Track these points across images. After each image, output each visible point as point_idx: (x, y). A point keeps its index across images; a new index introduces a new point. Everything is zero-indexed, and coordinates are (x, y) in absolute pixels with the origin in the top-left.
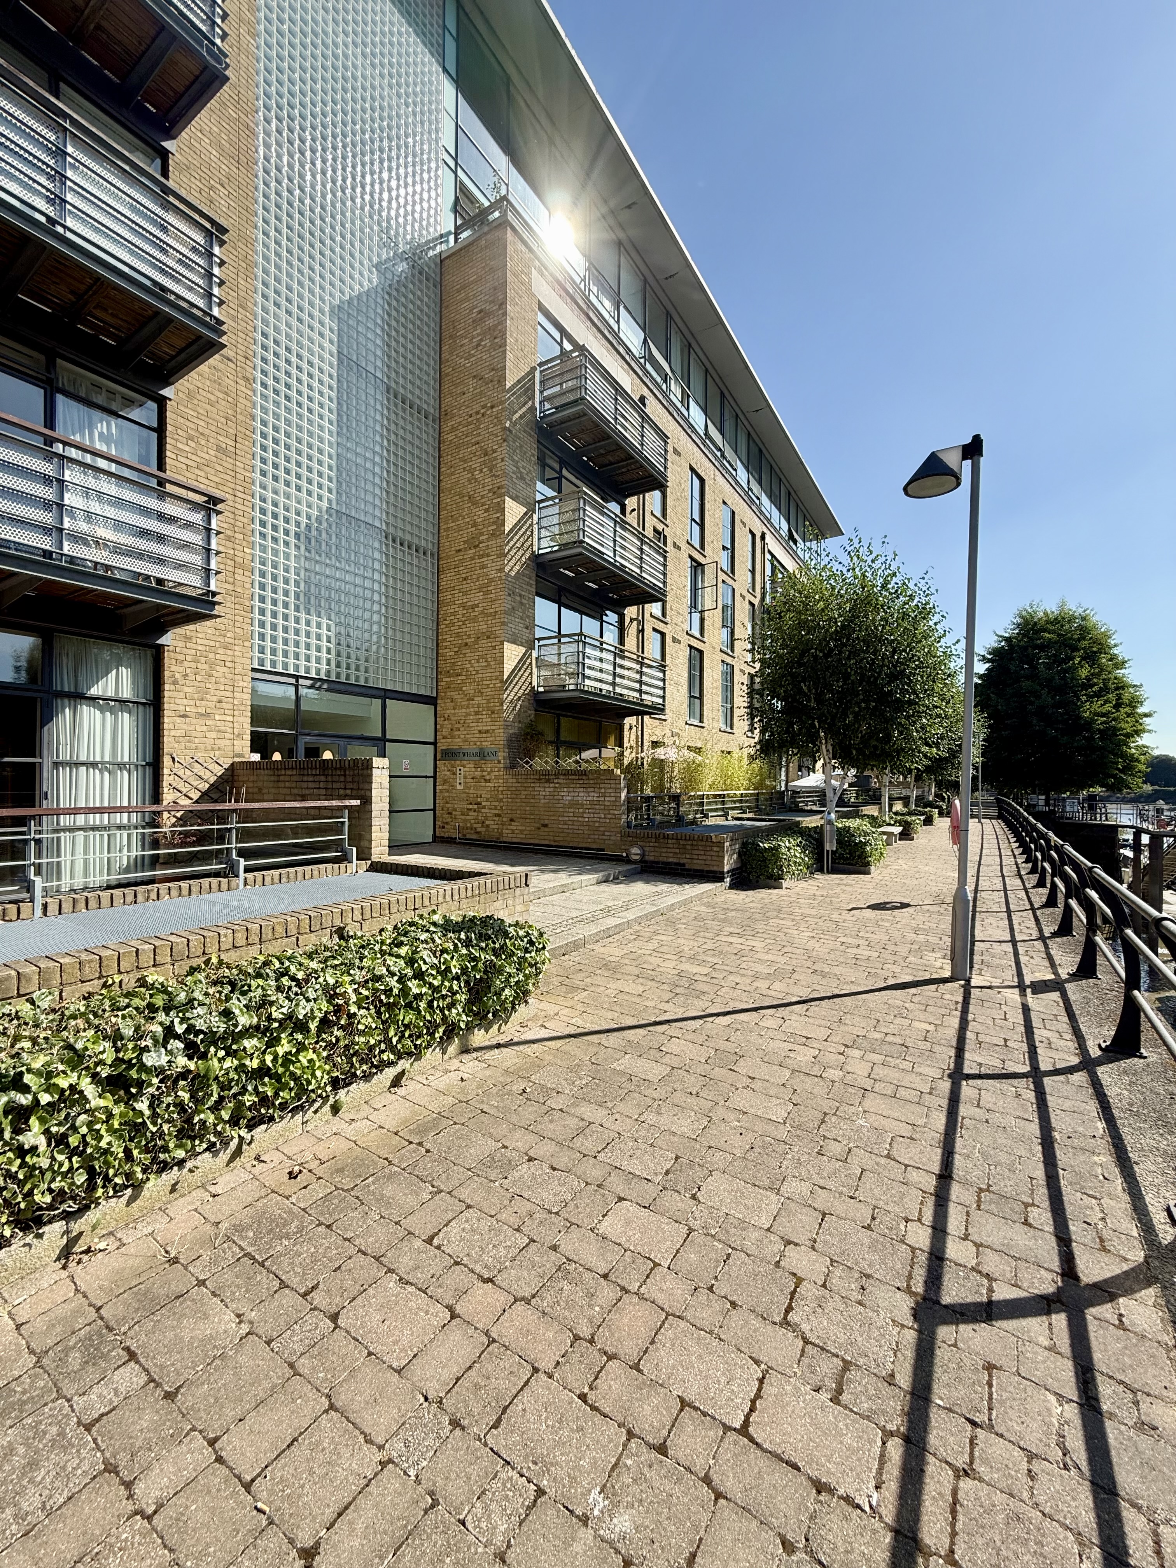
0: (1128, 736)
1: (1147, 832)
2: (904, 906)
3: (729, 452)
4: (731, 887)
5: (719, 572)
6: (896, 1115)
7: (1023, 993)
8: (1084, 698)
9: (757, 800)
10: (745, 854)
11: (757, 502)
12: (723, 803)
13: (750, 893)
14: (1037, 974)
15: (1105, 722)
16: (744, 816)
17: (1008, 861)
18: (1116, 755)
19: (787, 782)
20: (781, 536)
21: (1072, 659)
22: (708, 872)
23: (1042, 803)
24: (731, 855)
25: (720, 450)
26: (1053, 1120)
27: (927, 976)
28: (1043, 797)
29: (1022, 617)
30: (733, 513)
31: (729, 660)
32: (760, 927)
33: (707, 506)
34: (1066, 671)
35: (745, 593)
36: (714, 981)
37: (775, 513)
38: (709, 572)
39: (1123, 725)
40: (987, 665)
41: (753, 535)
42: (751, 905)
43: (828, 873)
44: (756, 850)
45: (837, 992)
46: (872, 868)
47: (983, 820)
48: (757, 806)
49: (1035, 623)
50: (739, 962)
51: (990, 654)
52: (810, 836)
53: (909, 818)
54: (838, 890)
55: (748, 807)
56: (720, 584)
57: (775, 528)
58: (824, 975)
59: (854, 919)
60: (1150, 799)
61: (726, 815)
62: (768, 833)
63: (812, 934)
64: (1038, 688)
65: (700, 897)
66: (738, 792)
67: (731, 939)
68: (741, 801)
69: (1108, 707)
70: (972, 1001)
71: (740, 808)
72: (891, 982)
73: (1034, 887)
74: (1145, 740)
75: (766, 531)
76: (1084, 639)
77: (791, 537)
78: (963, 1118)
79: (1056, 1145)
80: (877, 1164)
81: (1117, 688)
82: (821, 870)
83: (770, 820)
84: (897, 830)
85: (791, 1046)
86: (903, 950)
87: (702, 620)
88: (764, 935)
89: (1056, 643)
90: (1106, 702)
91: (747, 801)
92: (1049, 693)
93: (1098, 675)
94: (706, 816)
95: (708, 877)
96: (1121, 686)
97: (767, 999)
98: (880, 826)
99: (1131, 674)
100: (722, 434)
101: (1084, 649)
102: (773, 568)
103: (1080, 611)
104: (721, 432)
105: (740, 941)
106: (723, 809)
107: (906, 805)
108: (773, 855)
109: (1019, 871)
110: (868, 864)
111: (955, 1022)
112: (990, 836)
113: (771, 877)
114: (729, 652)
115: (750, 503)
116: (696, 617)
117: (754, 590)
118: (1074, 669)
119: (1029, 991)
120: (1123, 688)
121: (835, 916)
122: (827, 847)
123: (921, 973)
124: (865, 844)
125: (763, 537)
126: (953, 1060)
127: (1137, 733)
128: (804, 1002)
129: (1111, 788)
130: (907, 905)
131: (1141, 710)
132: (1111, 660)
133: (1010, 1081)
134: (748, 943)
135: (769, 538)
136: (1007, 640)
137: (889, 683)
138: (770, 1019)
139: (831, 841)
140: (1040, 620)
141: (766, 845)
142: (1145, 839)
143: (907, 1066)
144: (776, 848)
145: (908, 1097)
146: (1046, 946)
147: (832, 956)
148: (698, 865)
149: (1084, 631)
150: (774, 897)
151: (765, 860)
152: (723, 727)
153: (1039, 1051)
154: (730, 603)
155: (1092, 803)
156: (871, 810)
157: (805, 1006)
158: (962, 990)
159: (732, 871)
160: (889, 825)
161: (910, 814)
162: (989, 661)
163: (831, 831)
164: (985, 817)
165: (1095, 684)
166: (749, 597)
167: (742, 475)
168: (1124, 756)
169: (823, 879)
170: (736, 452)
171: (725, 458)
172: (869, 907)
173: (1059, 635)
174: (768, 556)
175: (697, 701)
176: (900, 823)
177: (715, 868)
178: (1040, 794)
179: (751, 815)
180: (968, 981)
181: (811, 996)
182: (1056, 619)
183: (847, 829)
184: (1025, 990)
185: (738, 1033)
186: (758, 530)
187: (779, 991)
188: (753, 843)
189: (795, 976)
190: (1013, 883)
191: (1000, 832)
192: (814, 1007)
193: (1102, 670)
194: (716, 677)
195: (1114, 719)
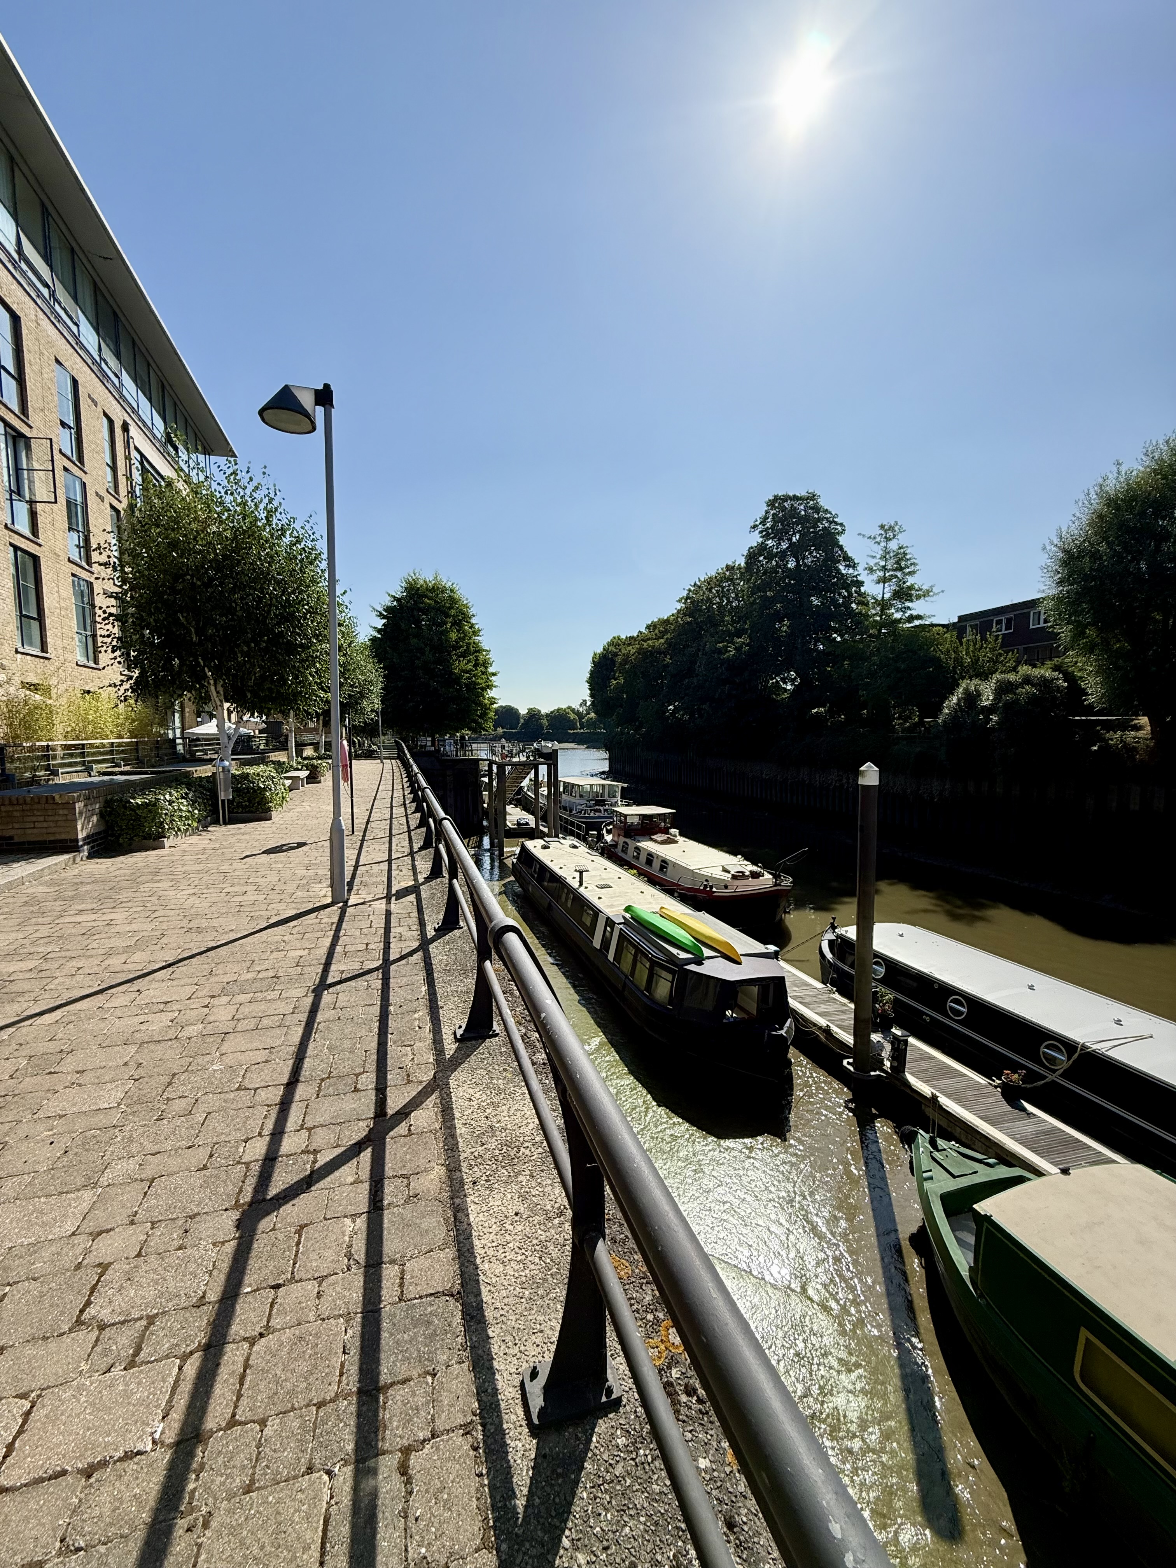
0: (483, 689)
1: (496, 763)
2: (300, 845)
3: (61, 294)
4: (90, 857)
5: (57, 456)
6: (255, 1045)
7: (389, 902)
8: (454, 658)
9: (137, 750)
10: (110, 814)
11: (116, 381)
12: (82, 755)
13: (121, 859)
14: (402, 884)
15: (468, 678)
16: (116, 769)
17: (398, 794)
18: (476, 704)
19: (183, 729)
20: (154, 436)
21: (445, 623)
22: (51, 842)
23: (429, 744)
24: (88, 819)
25: (46, 285)
26: (391, 998)
27: (310, 906)
28: (430, 739)
29: (409, 583)
30: (75, 382)
31: (84, 575)
32: (124, 896)
33: (27, 356)
34: (442, 633)
35: (103, 493)
36: (43, 974)
37: (144, 404)
38: (39, 450)
39: (479, 681)
40: (384, 621)
41: (111, 422)
42: (117, 872)
43: (225, 823)
44: (125, 807)
45: (214, 944)
46: (274, 813)
47: (384, 761)
48: (137, 758)
49: (418, 589)
50: (86, 943)
51: (384, 610)
52: (200, 786)
53: (315, 762)
54: (233, 840)
55: (123, 759)
56: (59, 472)
57: (145, 424)
58: (199, 930)
59: (246, 866)
60: (497, 739)
61: (88, 770)
62: (142, 788)
63: (192, 891)
64: (423, 646)
65: (37, 876)
66: (105, 741)
67: (79, 919)
68: (111, 752)
69: (470, 666)
70: (346, 918)
71: (112, 761)
72: (272, 921)
73: (413, 813)
74: (491, 693)
75: (129, 420)
76: (453, 608)
77: (169, 440)
78: (319, 1023)
79: (390, 1016)
80: (225, 1101)
81: (476, 651)
82: (216, 822)
83: (152, 773)
84: (304, 774)
85: (142, 1018)
86: (291, 887)
87: (33, 516)
88: (129, 904)
89: (433, 608)
90: (469, 661)
91: (122, 752)
92: (430, 651)
93: (463, 639)
94: (55, 773)
95: (55, 848)
96: (478, 650)
97: (120, 975)
98: (287, 771)
99: (485, 641)
100: (51, 267)
101: (453, 616)
102: (144, 471)
103: (449, 584)
104: (47, 259)
105: (94, 917)
106: (83, 764)
107: (316, 750)
108: (150, 811)
109: (404, 801)
110: (269, 810)
111: (327, 942)
112: (388, 775)
113: (149, 836)
114: (84, 564)
115: (103, 377)
116: (22, 509)
117: (117, 491)
118: (446, 632)
119: (393, 898)
120: (479, 651)
121: (225, 867)
122: (222, 796)
123: (305, 905)
124: (265, 789)
125: (125, 427)
126: (319, 976)
127: (490, 687)
128: (169, 966)
129: (474, 730)
130: (304, 844)
131: (491, 670)
132: (471, 628)
133: (364, 978)
134: (105, 917)
135: (134, 431)
136: (399, 600)
137: (279, 624)
138: (120, 998)
139: (226, 790)
140: (421, 586)
141: (139, 801)
142: (495, 768)
143: (274, 995)
144: (155, 804)
145: (271, 1024)
146: (413, 860)
147: (213, 909)
148: (33, 835)
149: (453, 601)
150: (151, 859)
151: (138, 818)
152: (82, 660)
153: (392, 945)
154: (79, 499)
155: (463, 744)
156: (281, 756)
157: (171, 969)
158: (339, 911)
159: (89, 839)
160: (297, 769)
161: (319, 758)
162: (384, 617)
163: (225, 779)
164: (386, 758)
165: (461, 647)
166: (109, 499)
167: (89, 337)
168: (481, 704)
169: (219, 832)
170: (75, 299)
171: (56, 300)
172: (264, 852)
173: (436, 602)
174: (134, 454)
175: (35, 625)
176: (307, 767)
177: (63, 837)
178: (429, 736)
179: (127, 768)
180: (346, 902)
181: (180, 957)
182: (433, 588)
183: (245, 776)
184: (390, 899)
185: (71, 1026)
186: (119, 415)
187: (139, 961)
188: (121, 800)
189: (164, 940)
190: (399, 811)
191: (396, 770)
192: (182, 968)
193: (466, 635)
194: (64, 594)
195: (475, 676)
